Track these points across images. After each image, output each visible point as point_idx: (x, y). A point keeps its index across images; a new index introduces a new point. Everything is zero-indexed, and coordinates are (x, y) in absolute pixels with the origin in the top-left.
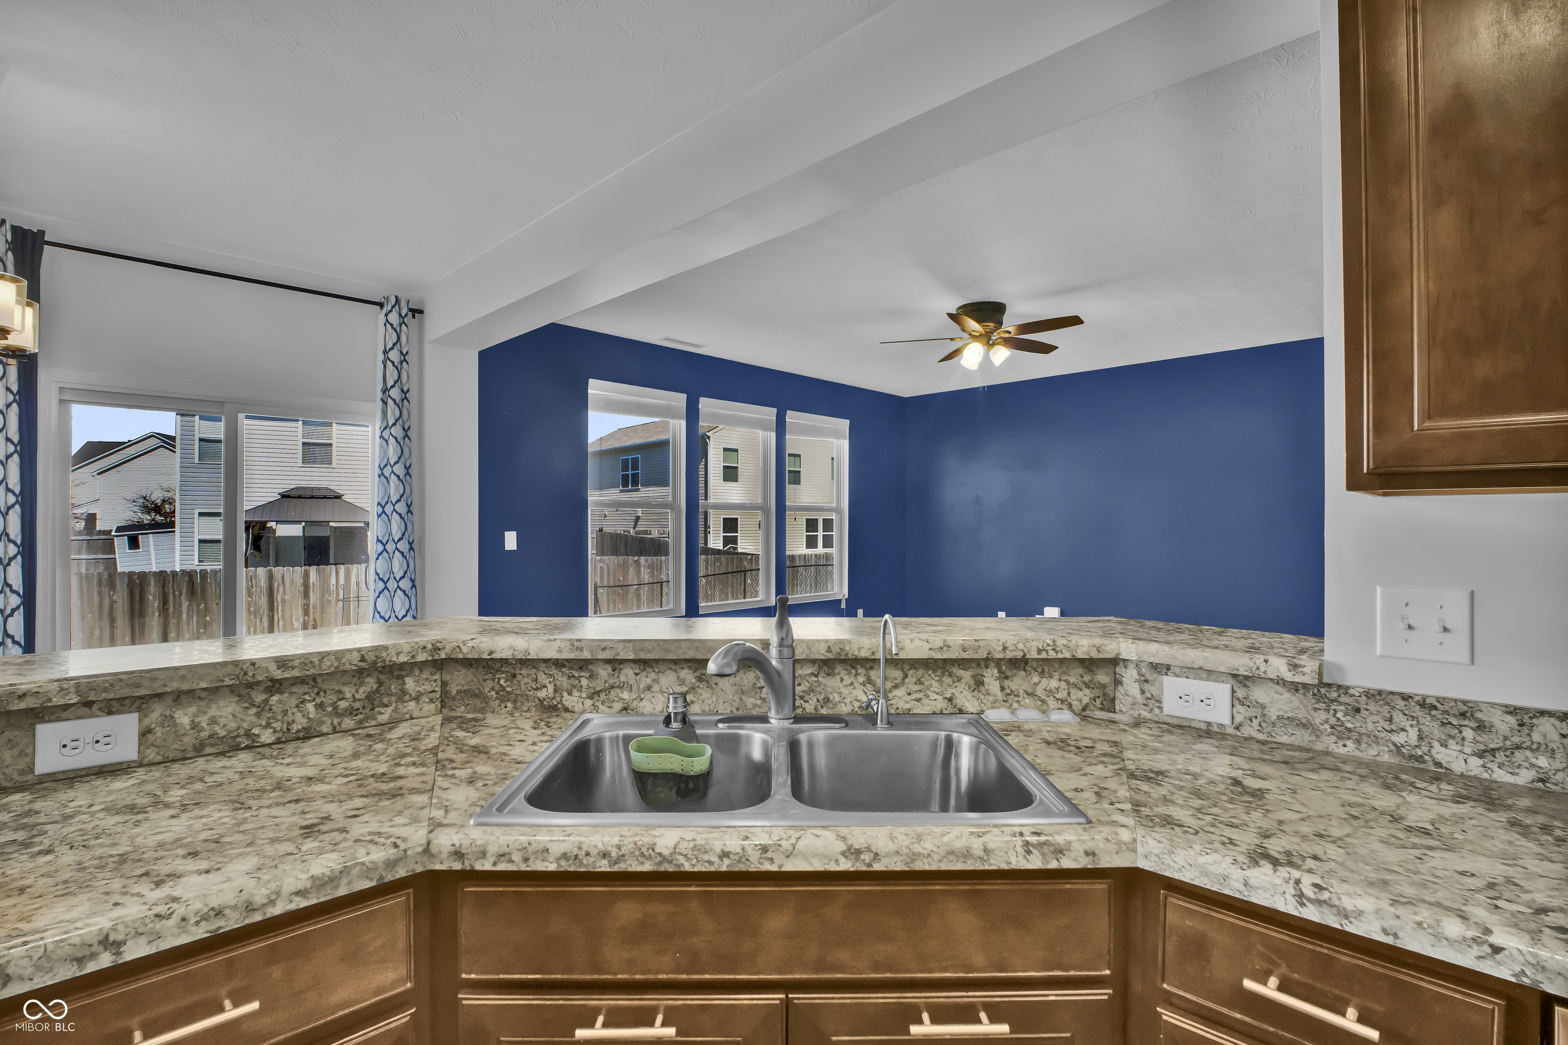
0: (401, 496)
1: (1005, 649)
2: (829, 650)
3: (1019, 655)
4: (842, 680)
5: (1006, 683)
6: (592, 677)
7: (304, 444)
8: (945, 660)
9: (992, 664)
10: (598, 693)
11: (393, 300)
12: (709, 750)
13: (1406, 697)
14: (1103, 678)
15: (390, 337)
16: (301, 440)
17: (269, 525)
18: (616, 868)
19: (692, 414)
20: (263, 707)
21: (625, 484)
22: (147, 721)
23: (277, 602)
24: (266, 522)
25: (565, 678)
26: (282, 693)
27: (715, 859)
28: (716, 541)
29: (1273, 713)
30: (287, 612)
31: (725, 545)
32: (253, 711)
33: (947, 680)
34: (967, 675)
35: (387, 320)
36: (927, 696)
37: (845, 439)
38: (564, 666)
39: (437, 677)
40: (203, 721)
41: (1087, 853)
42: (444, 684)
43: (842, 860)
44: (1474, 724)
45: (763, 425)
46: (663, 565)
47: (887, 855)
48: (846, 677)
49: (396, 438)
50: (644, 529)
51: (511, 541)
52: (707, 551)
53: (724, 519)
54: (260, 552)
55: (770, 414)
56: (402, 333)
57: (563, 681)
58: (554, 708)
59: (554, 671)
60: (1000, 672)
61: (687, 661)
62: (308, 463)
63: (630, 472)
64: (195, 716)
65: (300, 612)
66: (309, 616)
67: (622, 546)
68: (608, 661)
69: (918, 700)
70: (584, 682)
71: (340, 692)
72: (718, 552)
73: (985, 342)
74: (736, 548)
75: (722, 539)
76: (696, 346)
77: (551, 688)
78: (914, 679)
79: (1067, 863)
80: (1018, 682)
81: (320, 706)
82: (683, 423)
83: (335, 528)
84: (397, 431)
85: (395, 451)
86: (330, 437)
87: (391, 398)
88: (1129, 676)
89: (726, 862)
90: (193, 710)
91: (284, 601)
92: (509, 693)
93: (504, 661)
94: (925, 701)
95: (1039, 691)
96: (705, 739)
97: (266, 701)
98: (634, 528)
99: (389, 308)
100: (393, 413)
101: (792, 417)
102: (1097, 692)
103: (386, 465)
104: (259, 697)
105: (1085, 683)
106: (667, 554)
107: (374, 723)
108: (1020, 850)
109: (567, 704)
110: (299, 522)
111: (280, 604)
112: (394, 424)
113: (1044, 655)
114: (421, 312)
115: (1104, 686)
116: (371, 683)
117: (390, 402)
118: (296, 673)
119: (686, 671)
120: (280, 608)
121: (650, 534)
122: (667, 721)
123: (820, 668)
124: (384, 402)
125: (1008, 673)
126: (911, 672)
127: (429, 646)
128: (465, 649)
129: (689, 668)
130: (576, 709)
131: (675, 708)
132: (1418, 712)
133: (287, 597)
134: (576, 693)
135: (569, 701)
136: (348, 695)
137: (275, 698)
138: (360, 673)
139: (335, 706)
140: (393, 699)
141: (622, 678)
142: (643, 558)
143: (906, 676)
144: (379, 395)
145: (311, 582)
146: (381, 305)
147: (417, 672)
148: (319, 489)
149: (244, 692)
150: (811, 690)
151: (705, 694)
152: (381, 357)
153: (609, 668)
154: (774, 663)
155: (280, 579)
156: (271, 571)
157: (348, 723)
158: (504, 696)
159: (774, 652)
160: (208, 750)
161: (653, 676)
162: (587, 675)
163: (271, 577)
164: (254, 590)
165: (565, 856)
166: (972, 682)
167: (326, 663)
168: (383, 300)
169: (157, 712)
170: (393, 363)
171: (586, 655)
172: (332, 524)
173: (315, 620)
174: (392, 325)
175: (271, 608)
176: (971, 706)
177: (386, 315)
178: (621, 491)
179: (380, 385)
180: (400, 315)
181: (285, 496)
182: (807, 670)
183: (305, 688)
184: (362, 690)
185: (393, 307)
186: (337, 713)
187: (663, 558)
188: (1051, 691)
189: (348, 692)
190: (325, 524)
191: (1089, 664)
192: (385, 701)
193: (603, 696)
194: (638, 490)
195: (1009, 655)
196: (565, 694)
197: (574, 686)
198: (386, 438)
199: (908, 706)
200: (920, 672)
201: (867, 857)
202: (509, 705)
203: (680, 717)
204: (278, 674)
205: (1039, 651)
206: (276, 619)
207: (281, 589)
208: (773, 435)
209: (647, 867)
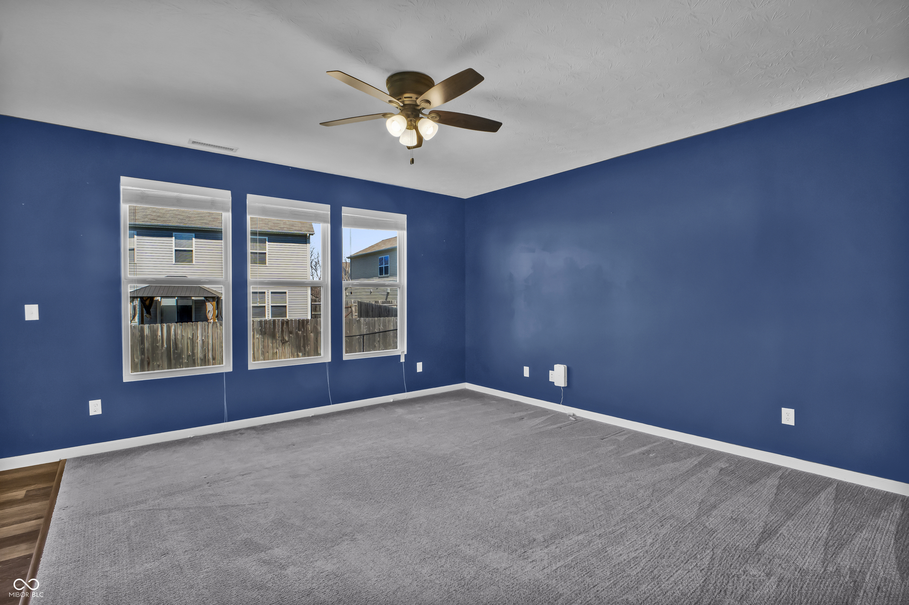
7: (176, 250)
16: (174, 248)
17: (155, 299)
19: (238, 208)
24: (154, 297)
37: (404, 230)
45: (318, 218)
54: (150, 315)
55: (324, 209)
62: (178, 262)
82: (230, 215)
83: (195, 300)
86: (191, 246)
101: (347, 212)
110: (174, 297)
172: (193, 298)
190: (189, 298)
208: (329, 226)
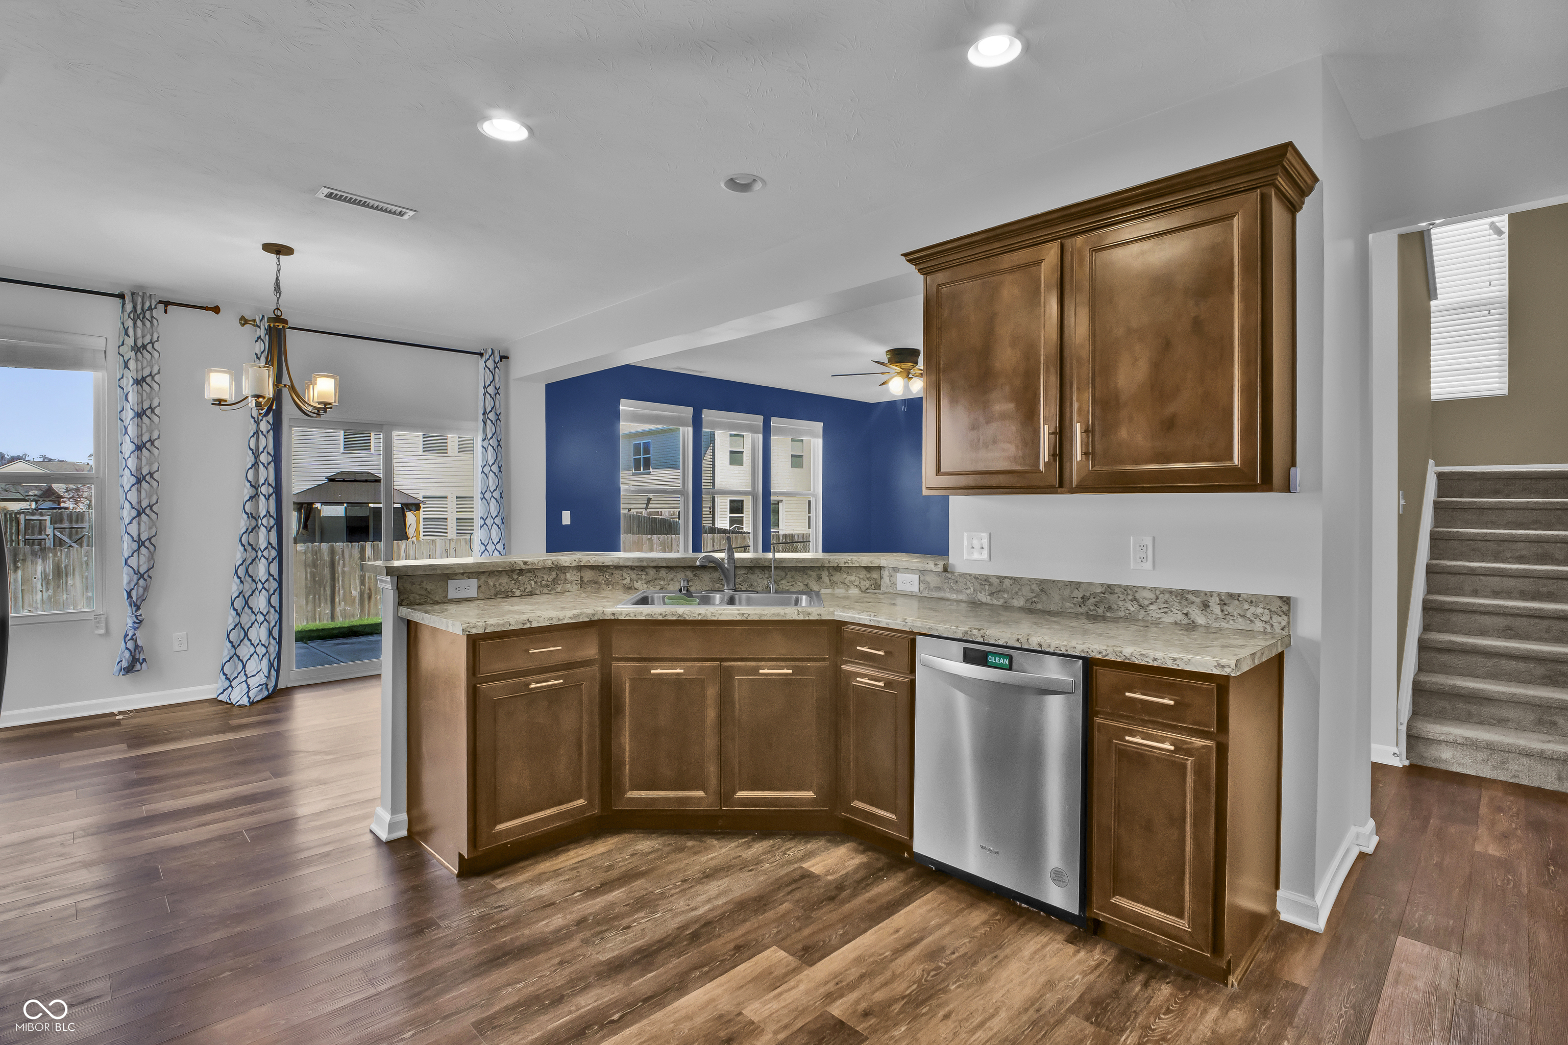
0: (497, 487)
1: (829, 562)
2: (751, 562)
3: (836, 565)
4: (758, 576)
5: (832, 578)
6: (647, 574)
8: (804, 567)
9: (825, 569)
10: (650, 581)
11: (490, 352)
12: (698, 600)
13: (970, 575)
14: (875, 575)
15: (488, 377)
17: (316, 506)
18: (664, 619)
19: (697, 423)
20: (517, 580)
21: (637, 467)
22: (480, 583)
23: (338, 574)
24: (312, 503)
25: (635, 575)
26: (523, 576)
27: (697, 616)
28: (723, 521)
29: (932, 585)
30: (347, 582)
31: (731, 524)
32: (513, 582)
33: (805, 576)
34: (814, 574)
35: (486, 365)
36: (796, 583)
37: (820, 438)
38: (634, 569)
39: (578, 574)
40: (497, 584)
41: (818, 615)
42: (581, 577)
43: (738, 616)
44: (988, 584)
45: (752, 429)
46: (674, 543)
47: (752, 615)
48: (760, 575)
49: (493, 447)
50: (656, 510)
51: (566, 518)
52: (713, 530)
53: (731, 501)
55: (758, 420)
56: (496, 374)
57: (634, 576)
58: (630, 588)
59: (630, 572)
60: (829, 573)
61: (689, 567)
62: (349, 450)
63: (642, 457)
64: (495, 582)
65: (358, 582)
66: (365, 586)
67: (635, 526)
68: (654, 567)
69: (792, 585)
70: (643, 577)
71: (543, 577)
72: (724, 531)
73: (905, 376)
74: (742, 528)
75: (728, 519)
76: (701, 372)
77: (629, 579)
78: (790, 576)
79: (811, 618)
80: (837, 577)
81: (536, 582)
82: (691, 429)
83: (374, 508)
84: (493, 442)
85: (492, 456)
87: (489, 419)
88: (885, 574)
89: (700, 617)
90: (494, 580)
91: (343, 572)
92: (610, 581)
93: (608, 567)
94: (795, 586)
95: (847, 582)
96: (697, 597)
97: (517, 578)
98: (646, 509)
99: (488, 357)
100: (491, 429)
101: (775, 422)
102: (873, 582)
103: (485, 465)
104: (515, 577)
105: (867, 578)
106: (677, 533)
107: (555, 592)
108: (796, 613)
109: (636, 586)
111: (340, 575)
112: (492, 438)
113: (847, 565)
114: (507, 358)
115: (875, 580)
116: (554, 574)
117: (489, 422)
118: (529, 567)
119: (688, 572)
120: (340, 578)
121: (661, 515)
122: (680, 590)
123: (748, 571)
124: (485, 423)
125: (833, 573)
126: (789, 573)
127: (577, 560)
128: (592, 561)
129: (690, 570)
130: (640, 589)
131: (683, 584)
132: (974, 580)
133: (346, 569)
134: (640, 582)
135: (637, 585)
136: (546, 579)
137: (520, 577)
138: (550, 569)
139: (541, 582)
140: (562, 582)
141: (660, 575)
142: (655, 536)
143: (787, 575)
144: (481, 417)
145: (367, 556)
146: (481, 355)
147: (571, 571)
148: (362, 473)
149: (510, 574)
150: (744, 581)
151: (697, 582)
152: (482, 391)
153: (654, 570)
154: (726, 566)
155: (340, 553)
156: (332, 546)
157: (546, 590)
158: (608, 583)
159: (726, 561)
160: (499, 596)
161: (674, 574)
162: (645, 573)
163: (332, 552)
164: (319, 562)
165: (648, 615)
166: (816, 578)
167: (540, 564)
168: (482, 351)
169: (483, 578)
170: (490, 395)
171: (645, 564)
172: (371, 505)
173: (370, 589)
174: (489, 369)
175: (333, 578)
176: (816, 588)
177: (485, 362)
178: (634, 474)
179: (481, 411)
180: (495, 362)
181: (331, 480)
182: (743, 572)
183: (530, 575)
184: (551, 577)
185: (490, 356)
186: (542, 586)
187: (674, 536)
188: (852, 582)
189: (546, 577)
190: (365, 505)
191: (868, 569)
192: (559, 583)
193: (652, 583)
194: (649, 473)
195: (831, 565)
196: (635, 582)
197: (639, 579)
198: (486, 447)
199: (787, 588)
200: (793, 573)
201: (746, 616)
202: (610, 587)
203: (686, 589)
204: (524, 567)
205: (845, 563)
206: (337, 588)
207: (341, 562)
208: (761, 436)
209: (674, 618)
